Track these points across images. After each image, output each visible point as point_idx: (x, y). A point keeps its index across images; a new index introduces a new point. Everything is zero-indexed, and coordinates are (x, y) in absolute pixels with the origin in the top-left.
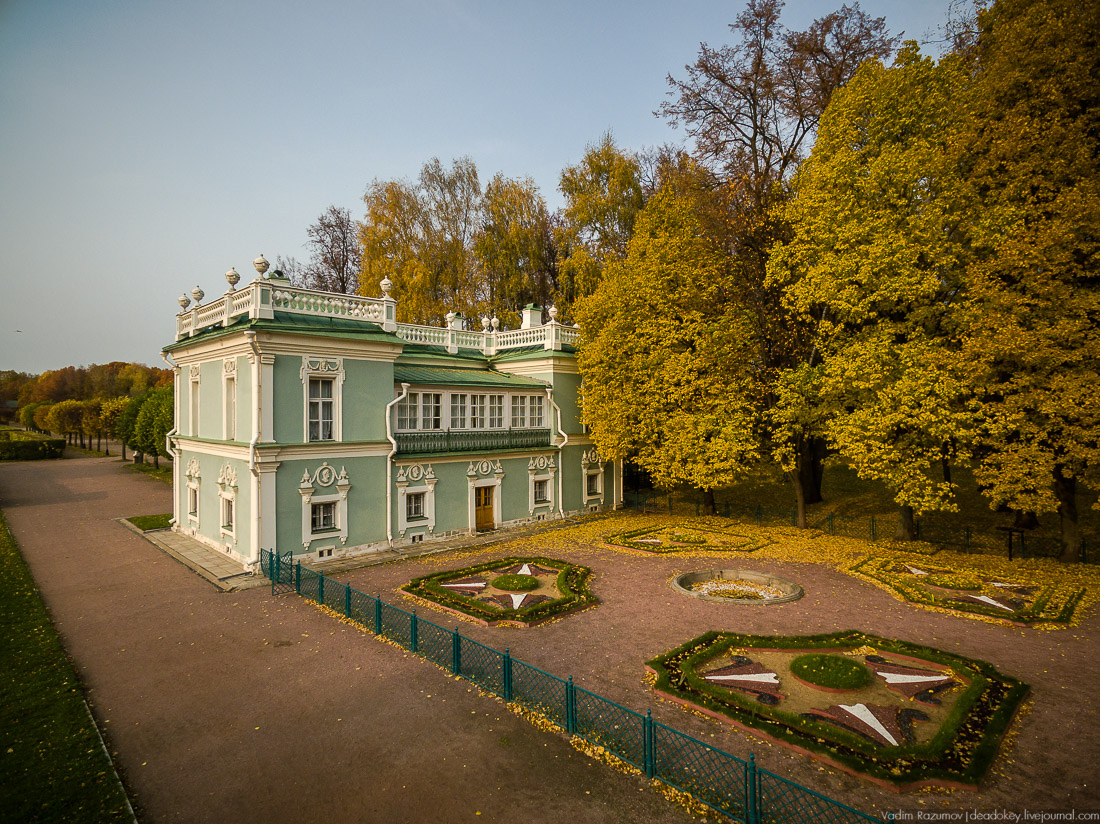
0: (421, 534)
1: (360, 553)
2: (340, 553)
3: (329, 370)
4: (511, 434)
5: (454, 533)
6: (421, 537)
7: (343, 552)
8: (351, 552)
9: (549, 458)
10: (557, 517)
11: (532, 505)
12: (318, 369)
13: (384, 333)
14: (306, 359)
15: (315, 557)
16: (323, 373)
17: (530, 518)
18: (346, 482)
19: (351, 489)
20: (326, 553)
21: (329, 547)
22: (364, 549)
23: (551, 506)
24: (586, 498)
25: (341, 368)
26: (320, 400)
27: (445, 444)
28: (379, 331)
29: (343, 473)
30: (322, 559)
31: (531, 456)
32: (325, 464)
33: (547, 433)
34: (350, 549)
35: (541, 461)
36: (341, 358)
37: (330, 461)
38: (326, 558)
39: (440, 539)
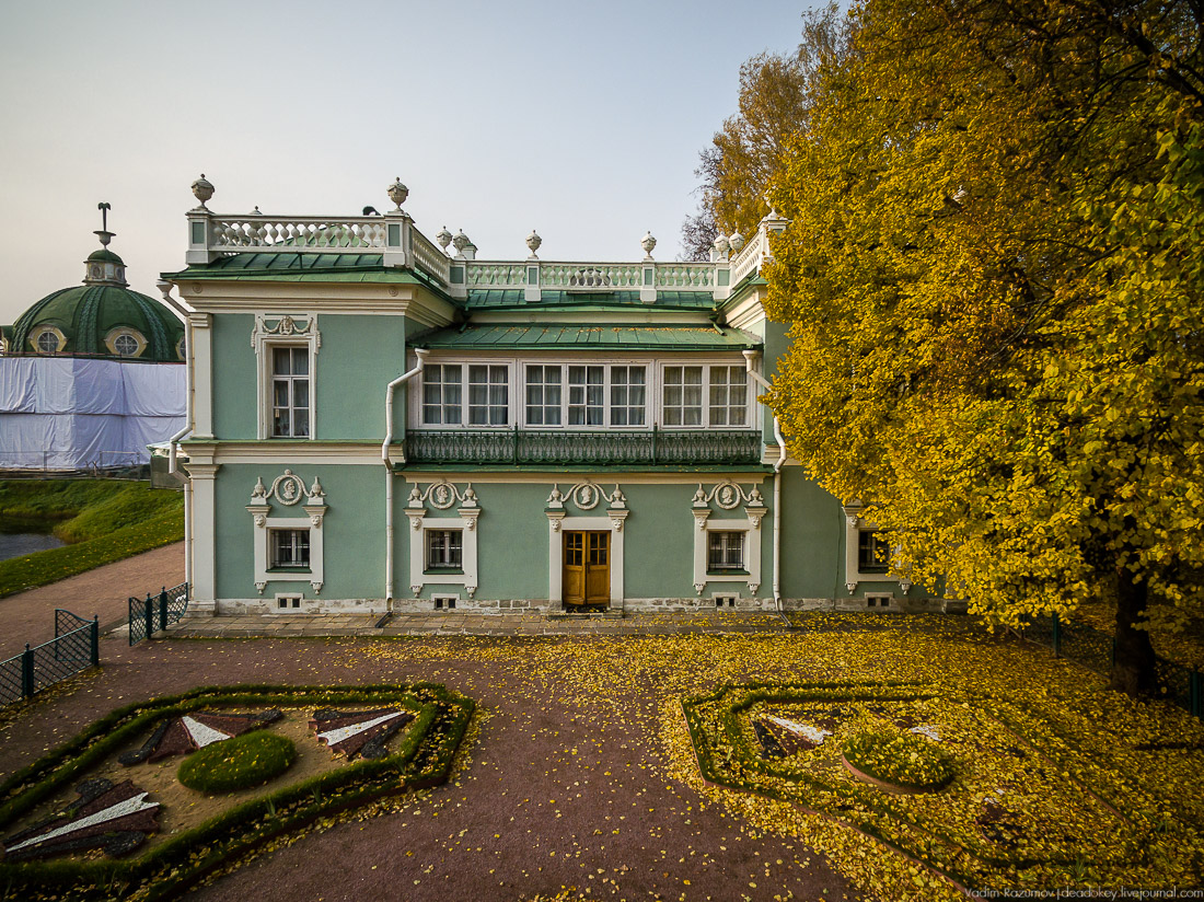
0: (452, 596)
1: (343, 611)
2: (310, 606)
3: (294, 332)
4: (658, 437)
5: (517, 604)
6: (452, 603)
7: (316, 605)
8: (328, 606)
9: (746, 488)
10: (766, 605)
11: (700, 575)
12: (277, 332)
13: (386, 270)
14: (260, 317)
15: (272, 604)
16: (285, 337)
17: (695, 600)
18: (320, 501)
19: (328, 510)
20: (290, 603)
21: (295, 595)
22: (350, 606)
23: (754, 580)
24: (852, 577)
25: (313, 330)
26: (289, 379)
27: (509, 452)
28: (378, 267)
29: (315, 487)
30: (283, 610)
31: (700, 482)
32: (287, 471)
33: (754, 438)
34: (326, 602)
35: (725, 491)
36: (313, 314)
37: (294, 469)
38: (289, 609)
39: (488, 611)
